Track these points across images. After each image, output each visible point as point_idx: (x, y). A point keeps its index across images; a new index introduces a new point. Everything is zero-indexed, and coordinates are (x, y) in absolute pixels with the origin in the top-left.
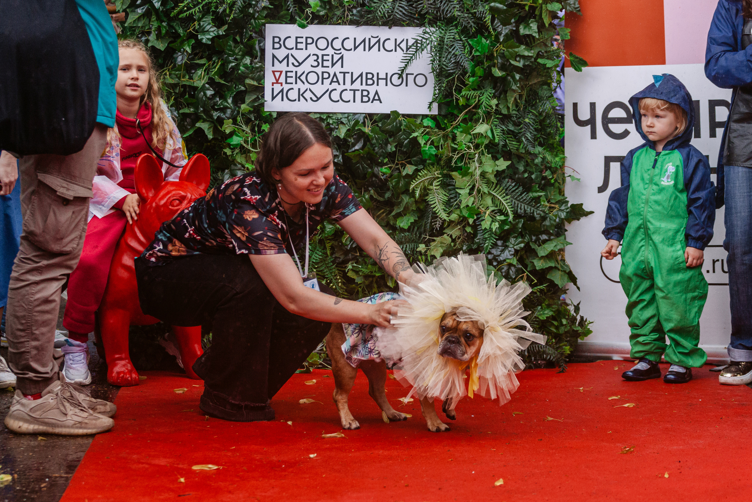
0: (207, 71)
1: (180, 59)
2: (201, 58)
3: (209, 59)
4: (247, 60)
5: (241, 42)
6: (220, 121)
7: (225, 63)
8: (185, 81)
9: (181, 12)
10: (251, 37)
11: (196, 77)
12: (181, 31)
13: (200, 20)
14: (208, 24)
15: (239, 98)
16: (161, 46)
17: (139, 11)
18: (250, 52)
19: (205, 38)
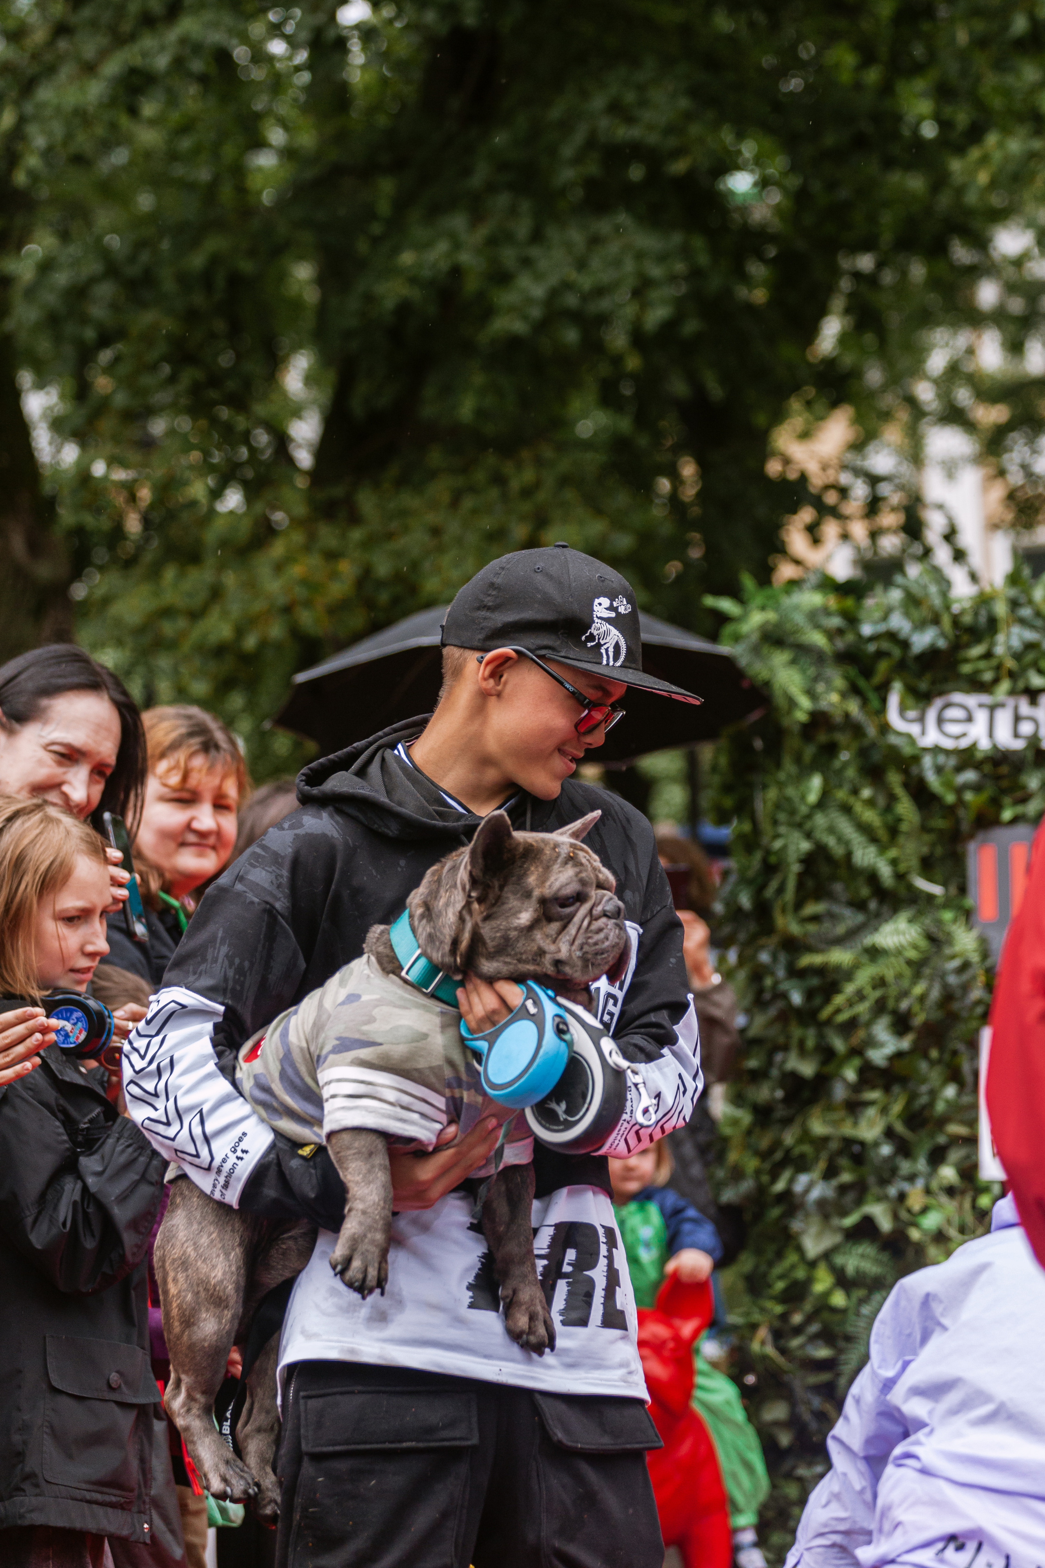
0: (884, 1111)
1: (840, 1092)
2: (873, 1087)
3: (887, 1089)
4: (950, 1091)
5: (939, 1061)
6: (902, 1197)
7: (913, 1097)
8: (848, 1130)
9: (838, 1011)
10: (955, 1053)
11: (863, 1123)
12: (839, 1045)
13: (869, 1024)
14: (882, 1031)
15: (937, 1157)
16: (807, 1069)
17: (772, 1012)
18: (955, 1076)
19: (878, 1056)
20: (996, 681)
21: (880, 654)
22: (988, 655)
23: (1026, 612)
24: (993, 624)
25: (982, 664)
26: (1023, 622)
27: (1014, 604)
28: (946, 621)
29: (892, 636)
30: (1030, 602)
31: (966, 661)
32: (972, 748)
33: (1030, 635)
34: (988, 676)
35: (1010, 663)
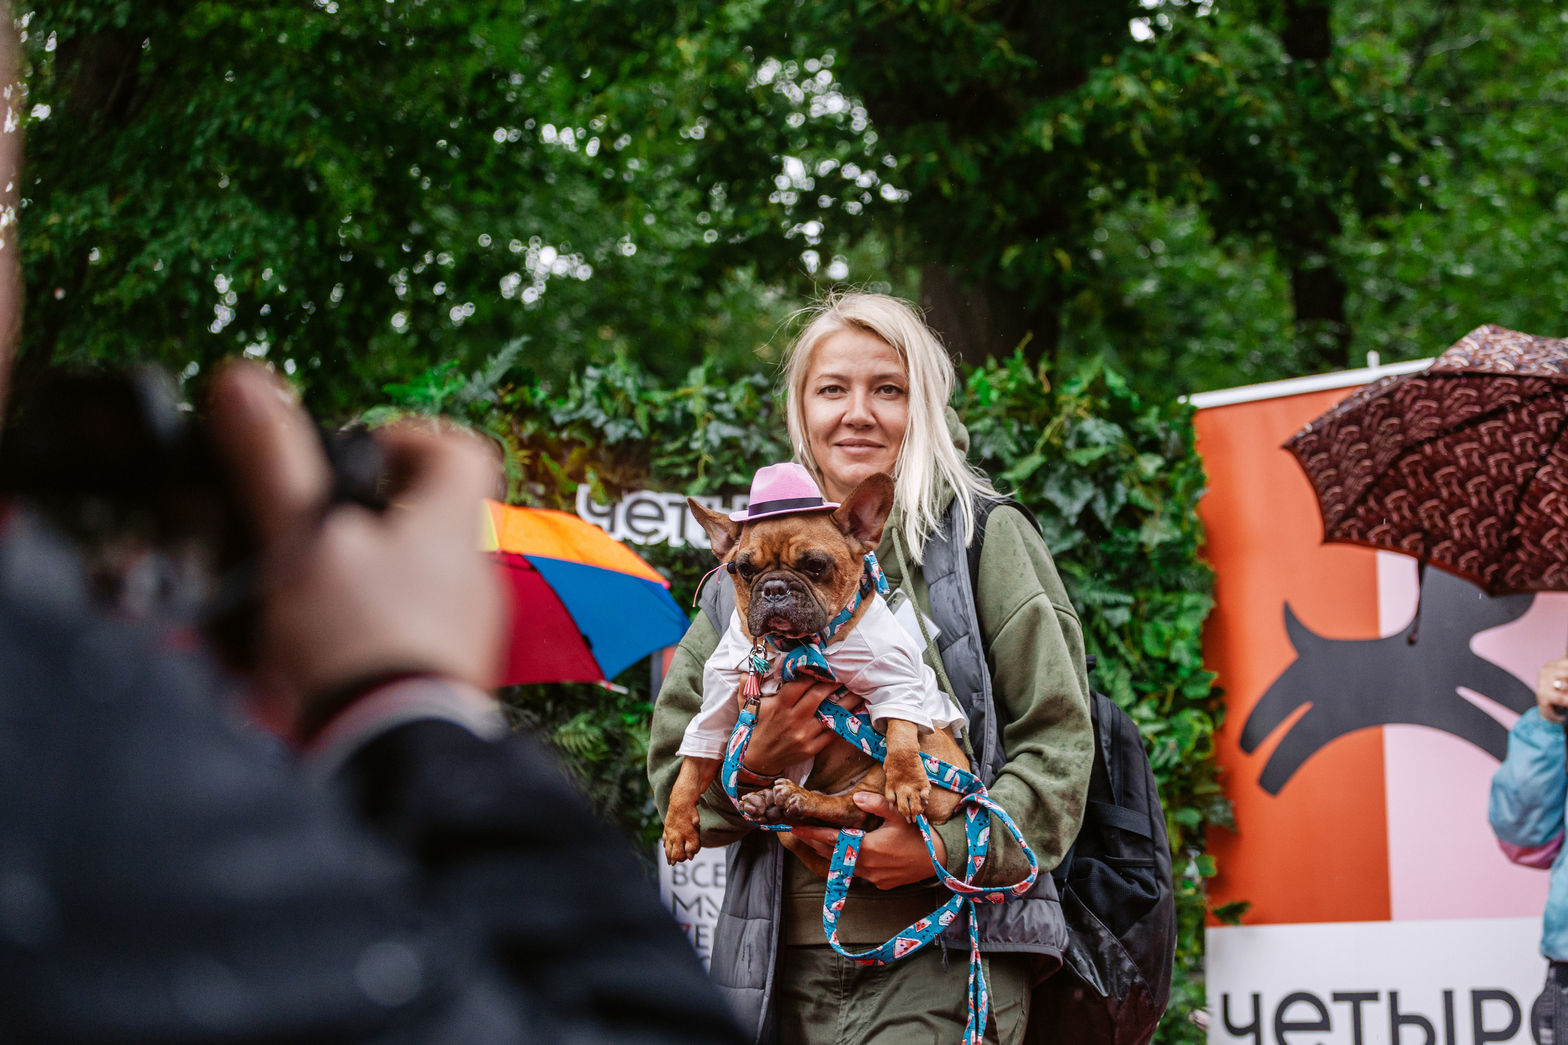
20: (692, 477)
21: (571, 443)
22: (685, 449)
23: (724, 408)
24: (689, 421)
25: (677, 459)
26: (720, 417)
27: (712, 400)
28: (641, 413)
29: (586, 424)
30: (728, 400)
31: (660, 455)
32: (664, 546)
33: (729, 431)
34: (685, 471)
35: (707, 458)
